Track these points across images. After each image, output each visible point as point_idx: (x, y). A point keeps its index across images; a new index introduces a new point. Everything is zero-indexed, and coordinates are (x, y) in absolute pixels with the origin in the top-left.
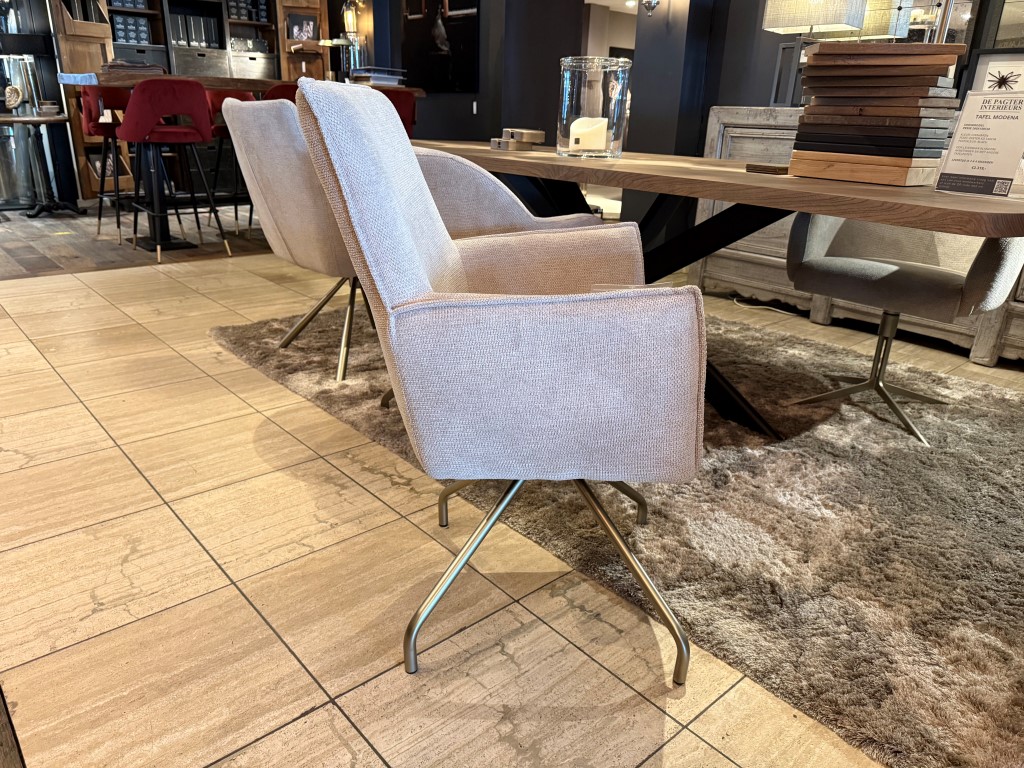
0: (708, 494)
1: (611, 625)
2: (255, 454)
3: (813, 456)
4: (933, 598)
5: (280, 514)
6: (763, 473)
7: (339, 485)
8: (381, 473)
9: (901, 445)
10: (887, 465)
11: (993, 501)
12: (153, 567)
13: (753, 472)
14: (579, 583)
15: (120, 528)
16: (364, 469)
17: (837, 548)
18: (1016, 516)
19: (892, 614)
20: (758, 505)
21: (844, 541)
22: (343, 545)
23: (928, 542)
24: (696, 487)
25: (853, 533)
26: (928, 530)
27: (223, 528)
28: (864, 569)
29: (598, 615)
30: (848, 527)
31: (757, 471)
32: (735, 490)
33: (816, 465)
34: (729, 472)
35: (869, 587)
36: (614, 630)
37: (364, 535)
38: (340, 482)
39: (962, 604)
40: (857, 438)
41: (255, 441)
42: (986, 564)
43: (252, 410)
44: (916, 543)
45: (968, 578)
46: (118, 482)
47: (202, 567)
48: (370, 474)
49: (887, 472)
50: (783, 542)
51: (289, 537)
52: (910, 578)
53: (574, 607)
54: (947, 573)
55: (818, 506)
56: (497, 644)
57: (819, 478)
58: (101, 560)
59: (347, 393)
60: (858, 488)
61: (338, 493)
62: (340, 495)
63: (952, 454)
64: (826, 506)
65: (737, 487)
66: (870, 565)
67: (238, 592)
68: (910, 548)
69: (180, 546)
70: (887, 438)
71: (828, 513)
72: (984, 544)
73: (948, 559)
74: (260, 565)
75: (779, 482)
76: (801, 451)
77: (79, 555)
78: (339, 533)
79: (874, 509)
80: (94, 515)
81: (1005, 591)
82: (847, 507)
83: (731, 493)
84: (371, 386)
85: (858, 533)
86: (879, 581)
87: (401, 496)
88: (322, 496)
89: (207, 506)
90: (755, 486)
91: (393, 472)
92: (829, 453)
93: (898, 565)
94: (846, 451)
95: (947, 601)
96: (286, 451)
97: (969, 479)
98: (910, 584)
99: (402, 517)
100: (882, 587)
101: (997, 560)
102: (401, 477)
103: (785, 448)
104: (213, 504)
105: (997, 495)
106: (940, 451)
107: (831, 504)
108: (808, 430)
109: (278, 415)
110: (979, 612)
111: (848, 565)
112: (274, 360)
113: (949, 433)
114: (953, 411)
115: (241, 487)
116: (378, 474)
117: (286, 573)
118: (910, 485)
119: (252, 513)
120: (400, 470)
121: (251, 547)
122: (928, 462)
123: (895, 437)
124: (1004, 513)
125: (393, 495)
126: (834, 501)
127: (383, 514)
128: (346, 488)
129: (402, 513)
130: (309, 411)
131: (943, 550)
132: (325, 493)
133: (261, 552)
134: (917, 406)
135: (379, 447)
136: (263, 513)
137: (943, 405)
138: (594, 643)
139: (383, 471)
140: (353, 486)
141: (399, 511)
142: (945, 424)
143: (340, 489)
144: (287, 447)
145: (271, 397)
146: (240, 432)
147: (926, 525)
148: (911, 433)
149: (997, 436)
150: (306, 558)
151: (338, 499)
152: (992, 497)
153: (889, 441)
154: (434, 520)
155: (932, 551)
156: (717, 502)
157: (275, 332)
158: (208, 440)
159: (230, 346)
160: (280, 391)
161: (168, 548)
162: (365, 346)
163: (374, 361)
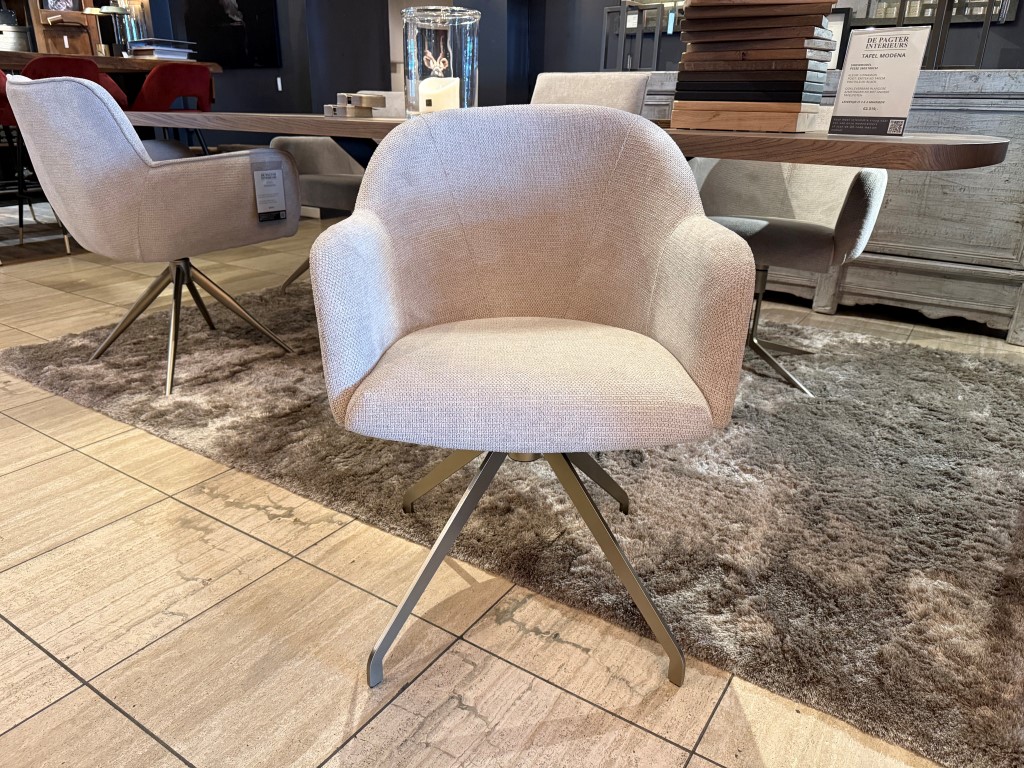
0: (629, 475)
1: (574, 645)
4: (878, 552)
5: (129, 578)
7: (201, 529)
8: (252, 506)
9: (790, 400)
10: (784, 420)
11: (887, 443)
14: (524, 601)
16: (229, 504)
17: (773, 514)
18: (913, 455)
20: (682, 479)
21: (777, 505)
22: (225, 606)
23: (852, 494)
24: (614, 469)
25: (781, 495)
26: (846, 480)
28: (807, 533)
29: (557, 635)
30: (774, 490)
32: (653, 466)
35: (818, 550)
36: (579, 650)
37: (249, 588)
38: (201, 525)
39: (906, 553)
40: (747, 397)
42: (909, 508)
43: (64, 449)
44: (842, 497)
45: (900, 525)
48: (238, 509)
51: (150, 607)
52: (851, 534)
53: (527, 631)
54: (881, 523)
55: (737, 471)
56: (452, 697)
57: (728, 442)
61: (202, 539)
62: (207, 542)
63: (836, 402)
64: (745, 470)
65: (654, 463)
66: (810, 527)
68: (839, 503)
70: (774, 394)
71: (749, 478)
72: (899, 488)
73: (876, 508)
74: (119, 651)
75: (692, 452)
78: (216, 590)
79: (791, 467)
82: (765, 469)
83: (651, 471)
85: (786, 494)
86: (824, 542)
87: (284, 532)
88: (182, 546)
90: (670, 459)
91: (268, 503)
93: (834, 523)
94: (742, 411)
95: (893, 552)
96: (121, 494)
98: (854, 541)
99: (293, 557)
100: (830, 548)
101: (916, 502)
102: (279, 508)
104: (35, 579)
105: (890, 436)
106: (824, 400)
107: (749, 467)
109: (102, 450)
110: (924, 559)
111: (790, 531)
112: (83, 383)
113: (826, 382)
114: (821, 360)
115: (71, 550)
116: (247, 508)
117: (158, 656)
118: (813, 438)
119: (93, 583)
120: (275, 499)
121: (100, 630)
122: (819, 412)
123: (780, 391)
124: (901, 452)
125: (273, 531)
126: (751, 465)
127: (265, 557)
128: (212, 531)
129: (290, 552)
130: (141, 441)
131: (868, 500)
132: (186, 541)
133: (117, 633)
134: (788, 359)
135: (240, 474)
136: (108, 580)
137: (811, 356)
138: (563, 672)
139: (253, 503)
140: (220, 527)
141: (286, 550)
142: (819, 373)
143: (202, 533)
144: (121, 490)
145: (86, 429)
146: (55, 478)
147: (843, 476)
148: (794, 385)
149: (866, 380)
150: (180, 631)
151: (205, 546)
152: (886, 439)
153: (777, 395)
154: (334, 555)
155: (858, 502)
156: (641, 483)
157: (77, 349)
160: (98, 420)
162: (196, 354)
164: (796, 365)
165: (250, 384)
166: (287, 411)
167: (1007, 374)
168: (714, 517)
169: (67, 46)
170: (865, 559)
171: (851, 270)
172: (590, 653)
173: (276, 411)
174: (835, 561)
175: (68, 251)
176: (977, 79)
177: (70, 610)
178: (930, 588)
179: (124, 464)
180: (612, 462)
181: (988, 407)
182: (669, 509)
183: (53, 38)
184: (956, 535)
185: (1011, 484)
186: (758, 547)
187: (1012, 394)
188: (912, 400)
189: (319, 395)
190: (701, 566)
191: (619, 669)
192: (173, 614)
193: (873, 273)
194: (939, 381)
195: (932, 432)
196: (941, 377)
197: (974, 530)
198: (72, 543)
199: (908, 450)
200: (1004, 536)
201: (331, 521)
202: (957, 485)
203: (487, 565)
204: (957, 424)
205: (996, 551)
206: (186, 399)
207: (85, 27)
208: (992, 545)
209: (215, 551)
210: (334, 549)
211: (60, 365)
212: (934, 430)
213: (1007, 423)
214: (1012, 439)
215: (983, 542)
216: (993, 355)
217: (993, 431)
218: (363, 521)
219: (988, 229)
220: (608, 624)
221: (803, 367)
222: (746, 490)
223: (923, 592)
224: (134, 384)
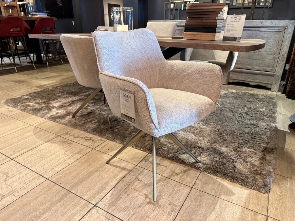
2: (36, 139)
4: (236, 143)
5: (54, 156)
8: (81, 137)
11: (239, 117)
12: (17, 180)
14: (151, 157)
16: (75, 137)
19: (229, 148)
21: (211, 133)
22: (78, 161)
23: (230, 130)
27: (36, 163)
28: (219, 139)
29: (160, 164)
30: (211, 129)
36: (165, 167)
37: (84, 157)
38: (68, 142)
39: (242, 143)
41: (34, 135)
43: (29, 125)
44: (227, 130)
47: (34, 176)
48: (77, 138)
50: (197, 136)
51: (59, 162)
52: (229, 139)
53: (152, 163)
54: (236, 136)
56: (136, 178)
59: (59, 115)
60: (209, 119)
62: (71, 146)
63: (227, 107)
64: (204, 125)
67: (50, 181)
68: (227, 132)
71: (205, 127)
72: (241, 128)
73: (235, 133)
74: (54, 172)
78: (75, 157)
79: (215, 124)
81: (250, 138)
84: (66, 112)
85: (214, 130)
87: (90, 143)
88: (65, 148)
89: (27, 157)
91: (85, 137)
93: (225, 136)
95: (239, 143)
97: (232, 113)
98: (230, 141)
99: (93, 149)
100: (224, 142)
101: (245, 131)
102: (88, 138)
104: (29, 156)
105: (240, 116)
106: (224, 107)
107: (205, 124)
109: (38, 125)
111: (215, 139)
113: (224, 103)
114: (223, 97)
115: (36, 149)
116: (80, 138)
117: (64, 172)
118: (221, 117)
119: (44, 157)
120: (87, 136)
121: (48, 167)
122: (222, 110)
124: (242, 120)
125: (87, 143)
127: (86, 149)
128: (71, 144)
130: (48, 122)
131: (233, 131)
132: (65, 146)
133: (53, 168)
135: (76, 130)
136: (48, 156)
138: (161, 172)
140: (73, 143)
141: (91, 147)
142: (222, 100)
143: (69, 145)
144: (46, 135)
145: (33, 120)
146: (28, 132)
147: (228, 125)
149: (235, 102)
150: (68, 167)
151: (70, 148)
152: (239, 116)
154: (103, 148)
157: (26, 99)
158: (17, 137)
159: (12, 105)
160: (36, 118)
161: (19, 173)
162: (59, 100)
163: (64, 104)
165: (75, 107)
166: (86, 114)
167: (270, 99)
169: (11, 12)
171: (231, 73)
172: (168, 168)
173: (83, 114)
175: (16, 72)
176: (262, 23)
177: (40, 163)
178: (247, 150)
179: (45, 128)
181: (265, 108)
183: (6, 10)
184: (255, 139)
185: (269, 126)
187: (271, 104)
188: (246, 107)
189: (94, 110)
190: (193, 147)
191: (175, 171)
192: (66, 163)
193: (237, 73)
194: (253, 102)
195: (250, 114)
196: (254, 100)
197: (259, 137)
198: (36, 148)
199: (244, 119)
200: (266, 138)
201: (102, 140)
202: (256, 127)
203: (142, 149)
204: (256, 112)
205: (263, 142)
207: (16, 7)
208: (263, 140)
209: (73, 149)
210: (103, 147)
212: (251, 114)
213: (269, 112)
214: (270, 115)
215: (261, 140)
216: (267, 94)
217: (265, 114)
218: (110, 140)
219: (265, 62)
220: (172, 161)
222: (204, 129)
223: (246, 151)
224: (44, 108)
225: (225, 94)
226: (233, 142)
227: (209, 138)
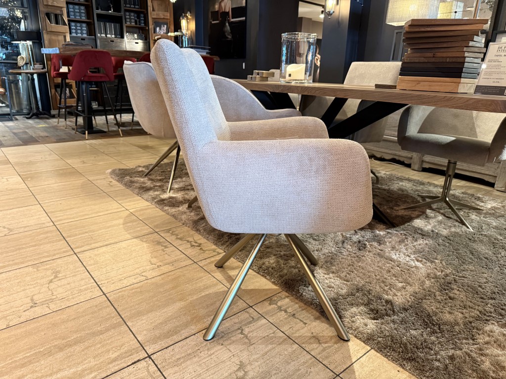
0: (355, 254)
1: (300, 320)
2: (122, 230)
3: (411, 235)
4: (475, 309)
5: (132, 261)
6: (385, 243)
7: (164, 246)
9: (458, 230)
10: (450, 240)
12: (64, 285)
13: (379, 243)
14: (285, 298)
15: (50, 265)
17: (423, 282)
20: (382, 259)
21: (427, 278)
22: (163, 276)
23: (472, 280)
24: (349, 250)
25: (432, 274)
26: (472, 273)
27: (102, 266)
28: (437, 293)
29: (294, 315)
30: (429, 271)
31: (382, 242)
32: (369, 252)
33: (413, 239)
34: (367, 243)
35: (440, 302)
36: (302, 323)
37: (174, 271)
39: (491, 313)
40: (435, 226)
44: (466, 280)
45: (495, 299)
46: (53, 243)
47: (89, 286)
48: (180, 241)
49: (450, 244)
51: (135, 272)
52: (462, 298)
53: (281, 310)
54: (483, 296)
55: (413, 260)
57: (414, 246)
58: (38, 281)
60: (435, 252)
61: (163, 250)
62: (164, 251)
63: (485, 235)
64: (418, 261)
65: (371, 250)
66: (441, 291)
67: (106, 299)
68: (463, 283)
69: (80, 275)
70: (451, 227)
71: (418, 264)
73: (483, 289)
74: (119, 285)
75: (393, 248)
76: (405, 232)
77: (28, 278)
78: (162, 270)
79: (443, 262)
80: (38, 259)
82: (429, 261)
83: (367, 253)
85: (435, 274)
86: (445, 299)
87: (195, 252)
89: (96, 255)
90: (380, 250)
91: (192, 240)
92: (420, 234)
94: (429, 233)
95: (483, 311)
96: (139, 229)
97: (494, 248)
98: (463, 302)
99: (195, 262)
100: (447, 303)
102: (196, 243)
103: (397, 231)
106: (479, 233)
107: (420, 259)
108: (409, 222)
110: (501, 317)
111: (429, 291)
112: (138, 185)
113: (483, 225)
114: (486, 214)
116: (184, 241)
117: (132, 290)
118: (462, 251)
120: (196, 239)
122: (472, 239)
123: (455, 226)
125: (191, 251)
126: (422, 258)
127: (184, 261)
128: (167, 248)
129: (195, 261)
130: (152, 210)
131: (480, 284)
133: (121, 279)
134: (467, 211)
135: (186, 227)
137: (480, 211)
138: (291, 330)
139: (187, 239)
140: (171, 247)
141: (193, 259)
143: (164, 248)
146: (117, 219)
148: (464, 224)
150: (143, 282)
153: (452, 228)
155: (474, 284)
156: (360, 258)
157: (140, 172)
158: (100, 223)
159: (117, 178)
160: (140, 200)
161: (73, 276)
162: (184, 179)
163: (187, 186)
164: (470, 214)
168: (391, 279)
170: (464, 311)
172: (307, 325)
174: (447, 309)
180: (349, 246)
182: (369, 272)
186: (408, 296)
191: (317, 334)
201: (214, 251)
206: (174, 195)
210: (212, 262)
211: (131, 177)
221: (474, 216)
223: (492, 332)
224: (156, 188)
225: (494, 208)
226: (469, 307)
227: (417, 287)
